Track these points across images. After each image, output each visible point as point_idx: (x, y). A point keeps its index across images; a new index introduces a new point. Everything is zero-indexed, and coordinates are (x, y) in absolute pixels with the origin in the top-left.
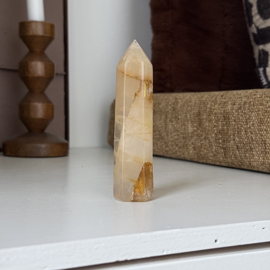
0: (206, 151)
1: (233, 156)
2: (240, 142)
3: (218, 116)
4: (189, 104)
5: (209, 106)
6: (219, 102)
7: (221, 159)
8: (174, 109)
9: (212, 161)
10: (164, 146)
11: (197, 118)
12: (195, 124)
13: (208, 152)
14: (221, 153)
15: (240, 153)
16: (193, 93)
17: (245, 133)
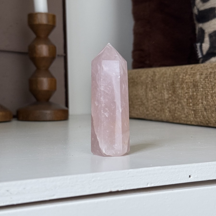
0: (179, 113)
1: (201, 116)
2: (207, 105)
3: (189, 85)
4: (165, 76)
5: (181, 77)
6: (189, 73)
7: (192, 119)
8: (153, 80)
9: (185, 121)
10: (145, 111)
11: (171, 87)
12: (170, 92)
13: (181, 114)
14: (192, 114)
15: (207, 114)
16: (168, 68)
17: (211, 97)
